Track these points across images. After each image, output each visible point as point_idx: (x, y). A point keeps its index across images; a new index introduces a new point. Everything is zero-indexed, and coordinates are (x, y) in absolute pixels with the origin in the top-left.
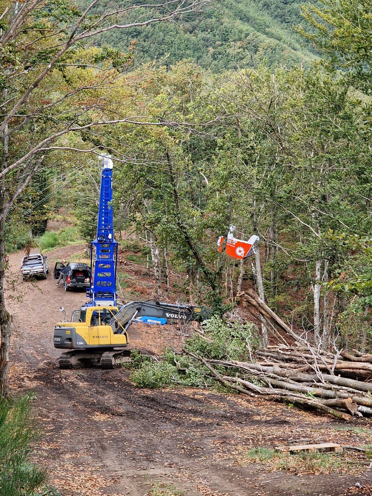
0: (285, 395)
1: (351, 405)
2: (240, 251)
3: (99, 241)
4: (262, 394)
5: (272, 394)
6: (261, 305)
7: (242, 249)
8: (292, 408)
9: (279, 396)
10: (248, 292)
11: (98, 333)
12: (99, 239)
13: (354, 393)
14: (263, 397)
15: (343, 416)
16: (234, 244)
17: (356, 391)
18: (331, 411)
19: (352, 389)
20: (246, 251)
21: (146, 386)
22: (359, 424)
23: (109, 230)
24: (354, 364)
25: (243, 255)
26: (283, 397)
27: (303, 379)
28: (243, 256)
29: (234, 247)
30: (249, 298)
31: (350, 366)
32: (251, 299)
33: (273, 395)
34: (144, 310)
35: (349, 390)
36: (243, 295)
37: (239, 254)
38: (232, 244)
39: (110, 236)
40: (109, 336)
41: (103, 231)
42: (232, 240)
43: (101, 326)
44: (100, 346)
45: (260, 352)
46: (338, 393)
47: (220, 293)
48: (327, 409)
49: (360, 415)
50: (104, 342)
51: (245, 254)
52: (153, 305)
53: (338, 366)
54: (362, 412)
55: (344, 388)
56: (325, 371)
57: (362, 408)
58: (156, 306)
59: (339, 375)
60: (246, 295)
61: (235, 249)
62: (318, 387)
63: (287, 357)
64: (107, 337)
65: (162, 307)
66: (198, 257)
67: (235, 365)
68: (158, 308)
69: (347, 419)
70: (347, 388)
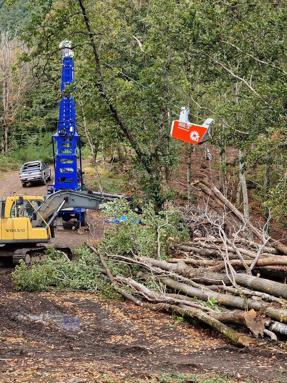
0: (177, 304)
1: (253, 322)
2: (194, 136)
3: (60, 134)
4: (150, 302)
5: (162, 302)
6: (217, 195)
7: (196, 133)
8: (179, 324)
9: (168, 305)
10: (203, 181)
11: (13, 226)
12: (59, 132)
13: (270, 301)
14: (151, 305)
15: (240, 340)
16: (189, 128)
17: (273, 298)
18: (225, 330)
19: (267, 296)
20: (201, 135)
21: (25, 289)
22: (260, 354)
23: (71, 122)
24: (281, 258)
25: (198, 139)
26: (173, 306)
27: (210, 280)
28: (197, 141)
29: (188, 131)
30: (204, 187)
31: (275, 261)
32: (206, 188)
33: (161, 304)
34: (73, 200)
35: (263, 297)
36: (198, 183)
37: (193, 139)
38: (186, 128)
39: (71, 129)
40: (26, 230)
41: (64, 124)
42: (186, 124)
43: (18, 218)
44: (15, 242)
45: (183, 246)
46: (249, 301)
47: (157, 179)
48: (220, 327)
49: (274, 337)
50: (20, 236)
51: (200, 138)
52: (84, 195)
53: (261, 261)
54: (277, 333)
55: (257, 293)
56: (240, 268)
57: (277, 326)
58: (88, 195)
59: (259, 275)
60: (201, 184)
61: (189, 134)
62: (225, 291)
63: (211, 252)
64: (23, 230)
65: (96, 197)
66: (128, 134)
67: (137, 262)
68: (90, 198)
69: (247, 344)
70: (261, 294)
